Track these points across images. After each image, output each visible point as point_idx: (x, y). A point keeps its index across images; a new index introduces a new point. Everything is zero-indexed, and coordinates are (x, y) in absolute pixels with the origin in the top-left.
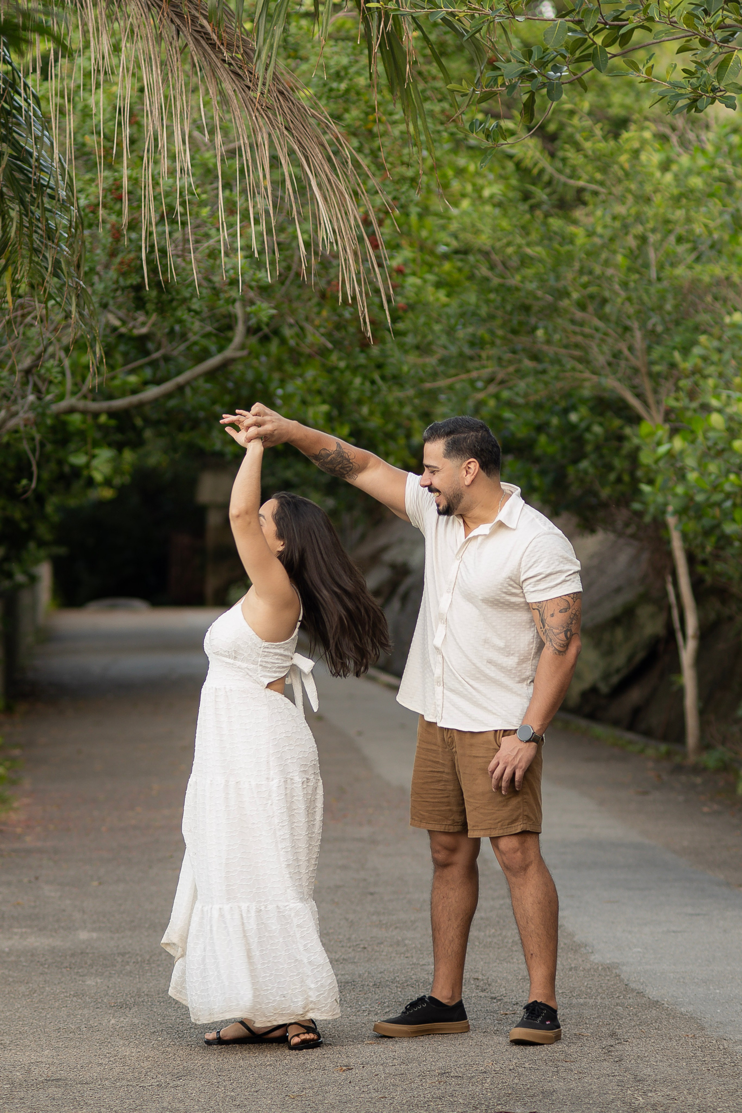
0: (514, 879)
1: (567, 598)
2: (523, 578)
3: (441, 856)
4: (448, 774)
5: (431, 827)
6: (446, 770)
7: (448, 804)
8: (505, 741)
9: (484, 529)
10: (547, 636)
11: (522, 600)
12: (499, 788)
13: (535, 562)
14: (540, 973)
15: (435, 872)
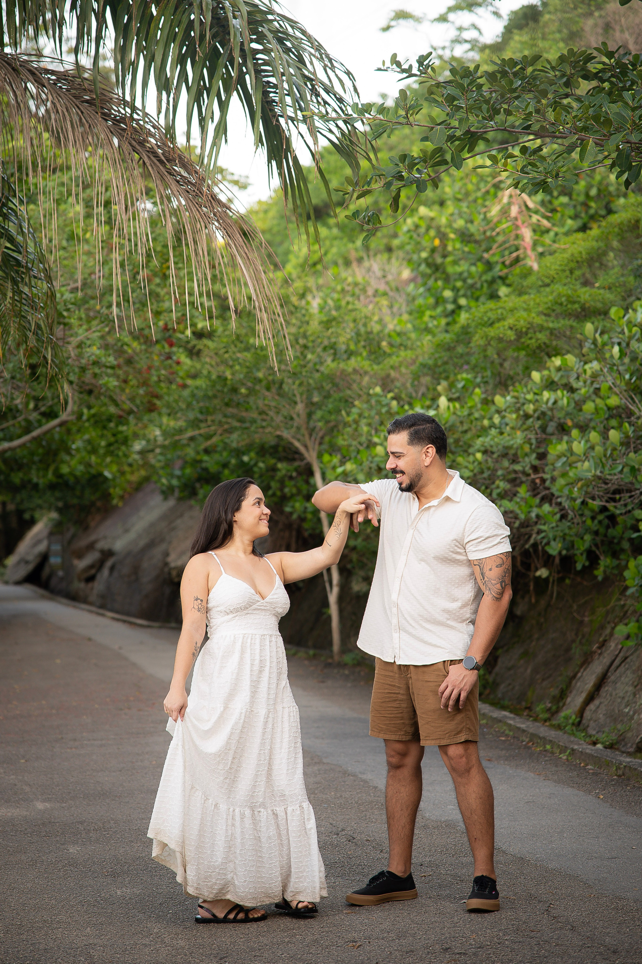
0: (459, 779)
1: (502, 556)
2: (466, 541)
3: (394, 760)
4: (403, 694)
5: (387, 737)
6: (401, 692)
7: (402, 718)
8: (452, 669)
9: (435, 502)
10: (486, 586)
11: (465, 558)
12: (446, 706)
13: (476, 528)
14: (482, 853)
15: (389, 772)
